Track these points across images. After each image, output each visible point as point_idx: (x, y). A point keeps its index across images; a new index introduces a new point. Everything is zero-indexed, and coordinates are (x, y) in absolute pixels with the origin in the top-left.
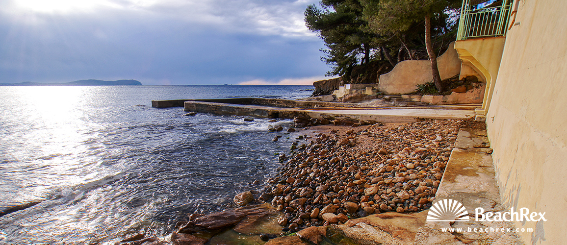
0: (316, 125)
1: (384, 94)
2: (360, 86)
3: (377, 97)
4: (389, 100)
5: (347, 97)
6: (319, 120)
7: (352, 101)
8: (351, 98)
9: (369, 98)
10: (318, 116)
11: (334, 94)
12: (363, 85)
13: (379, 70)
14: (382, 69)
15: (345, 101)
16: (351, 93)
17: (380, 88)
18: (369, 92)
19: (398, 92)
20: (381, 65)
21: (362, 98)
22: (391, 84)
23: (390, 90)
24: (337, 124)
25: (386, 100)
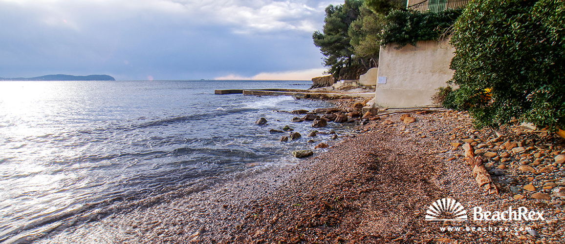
0: (332, 99)
1: (362, 86)
2: (349, 81)
3: (359, 87)
4: (365, 89)
5: (342, 88)
6: (333, 97)
7: (345, 89)
8: (344, 88)
9: (354, 88)
10: (332, 96)
11: (333, 85)
12: (351, 81)
13: (358, 71)
14: (360, 71)
15: (341, 90)
16: (345, 85)
17: (360, 82)
18: (354, 84)
19: (370, 85)
20: (359, 67)
21: (350, 88)
22: (366, 80)
23: (366, 83)
24: (342, 98)
25: (363, 88)
